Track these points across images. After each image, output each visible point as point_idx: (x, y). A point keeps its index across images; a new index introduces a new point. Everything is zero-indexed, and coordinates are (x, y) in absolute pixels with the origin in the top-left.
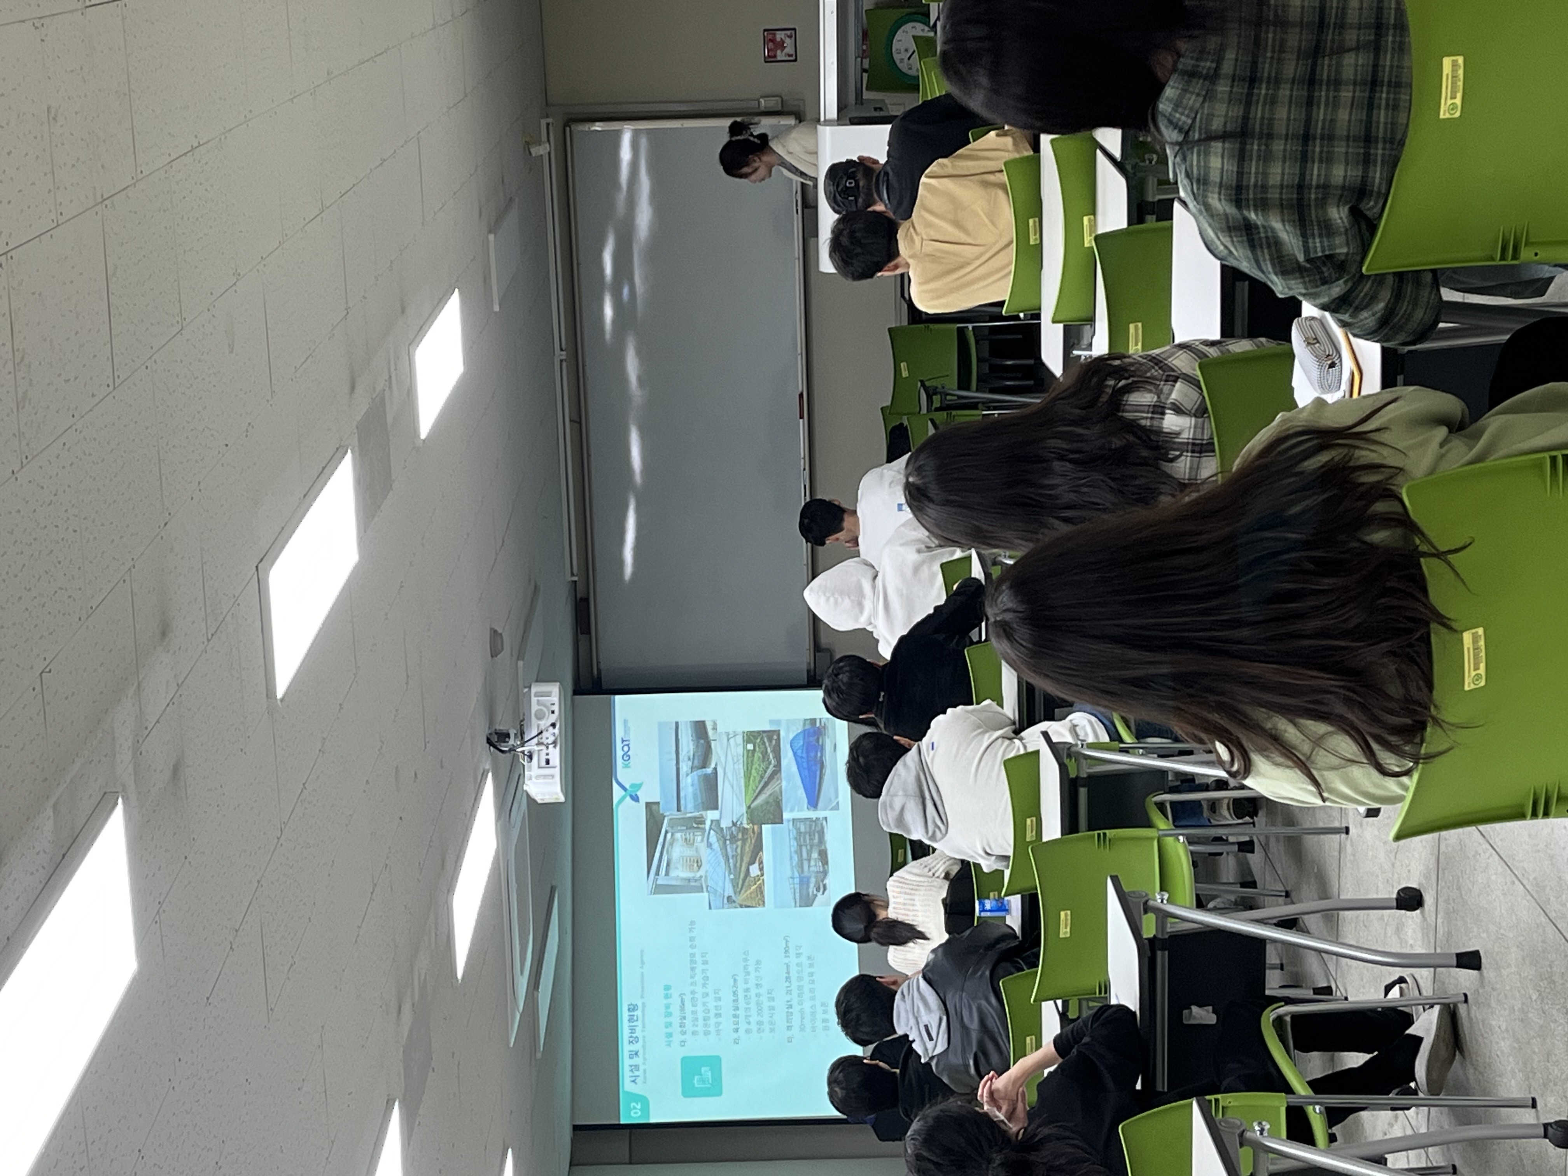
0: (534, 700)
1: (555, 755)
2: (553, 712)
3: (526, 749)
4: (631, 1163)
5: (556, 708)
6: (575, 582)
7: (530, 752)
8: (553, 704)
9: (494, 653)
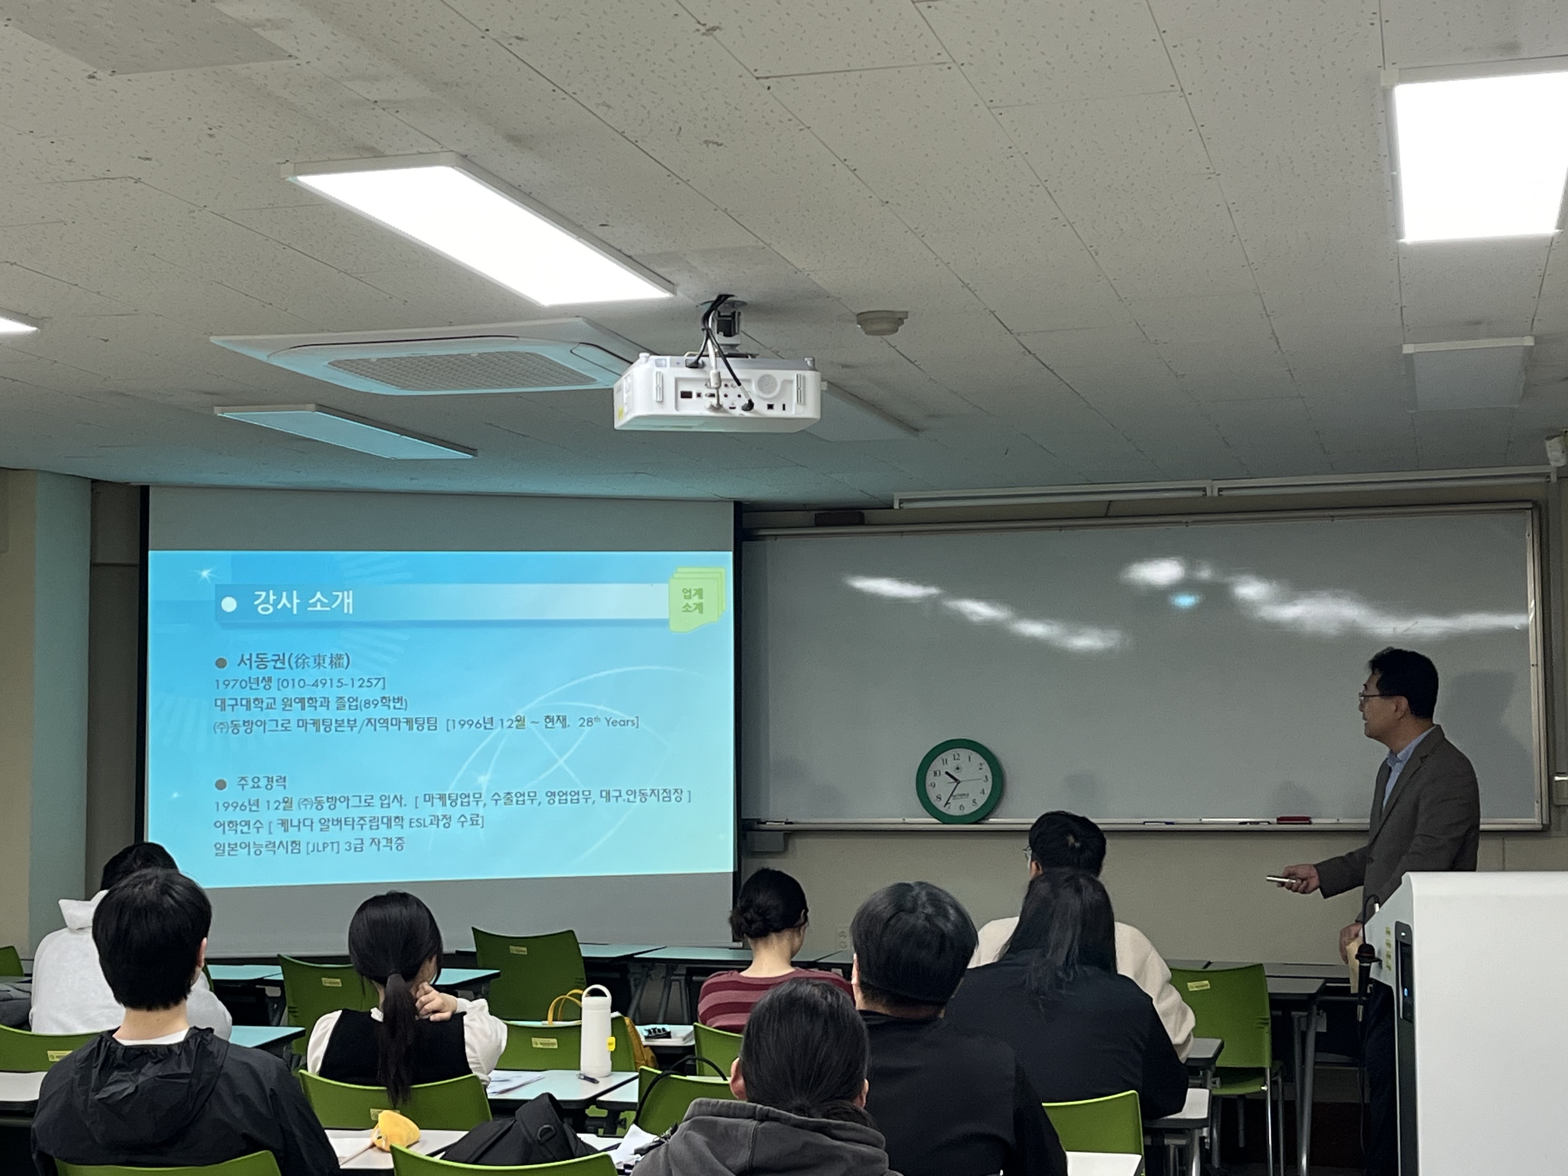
0: (793, 375)
1: (698, 408)
2: (770, 407)
3: (712, 360)
4: (93, 565)
5: (777, 412)
6: (892, 508)
7: (704, 364)
8: (784, 409)
9: (865, 319)
